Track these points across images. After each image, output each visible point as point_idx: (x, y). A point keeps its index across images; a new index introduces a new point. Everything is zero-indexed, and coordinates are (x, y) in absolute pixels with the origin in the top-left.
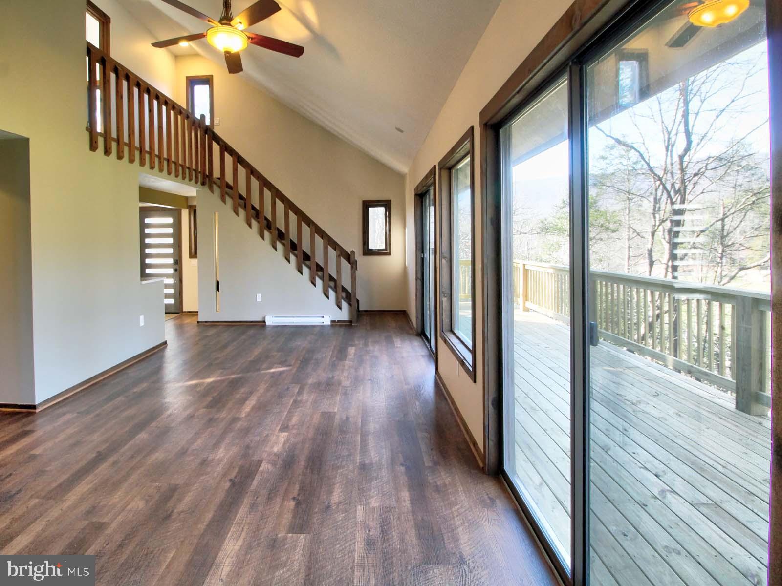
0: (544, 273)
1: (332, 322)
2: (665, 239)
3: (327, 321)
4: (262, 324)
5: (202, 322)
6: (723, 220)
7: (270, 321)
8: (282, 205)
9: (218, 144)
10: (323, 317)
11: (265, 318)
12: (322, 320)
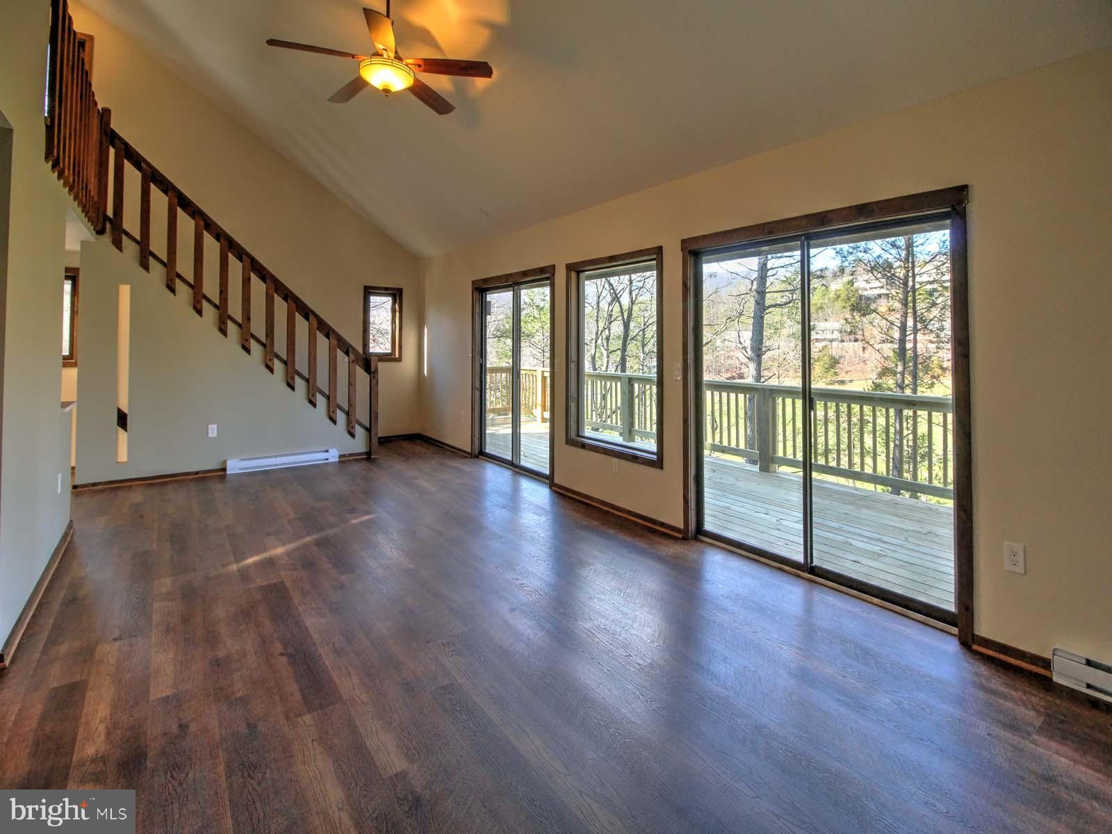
0: (531, 377)
1: (340, 456)
2: (603, 346)
3: (333, 455)
4: (221, 473)
5: (83, 486)
6: (643, 330)
7: (235, 466)
8: (263, 286)
9: (139, 168)
10: (327, 451)
11: (225, 462)
12: (324, 455)
